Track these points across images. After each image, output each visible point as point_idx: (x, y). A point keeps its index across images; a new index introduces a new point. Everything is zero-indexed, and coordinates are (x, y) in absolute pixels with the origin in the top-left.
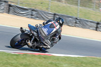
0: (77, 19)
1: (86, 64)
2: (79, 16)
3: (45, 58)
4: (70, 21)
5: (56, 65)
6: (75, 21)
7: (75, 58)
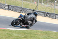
0: (21, 8)
1: (27, 34)
2: (22, 6)
3: (3, 31)
4: (18, 9)
5: (10, 35)
6: (20, 9)
7: (21, 31)
